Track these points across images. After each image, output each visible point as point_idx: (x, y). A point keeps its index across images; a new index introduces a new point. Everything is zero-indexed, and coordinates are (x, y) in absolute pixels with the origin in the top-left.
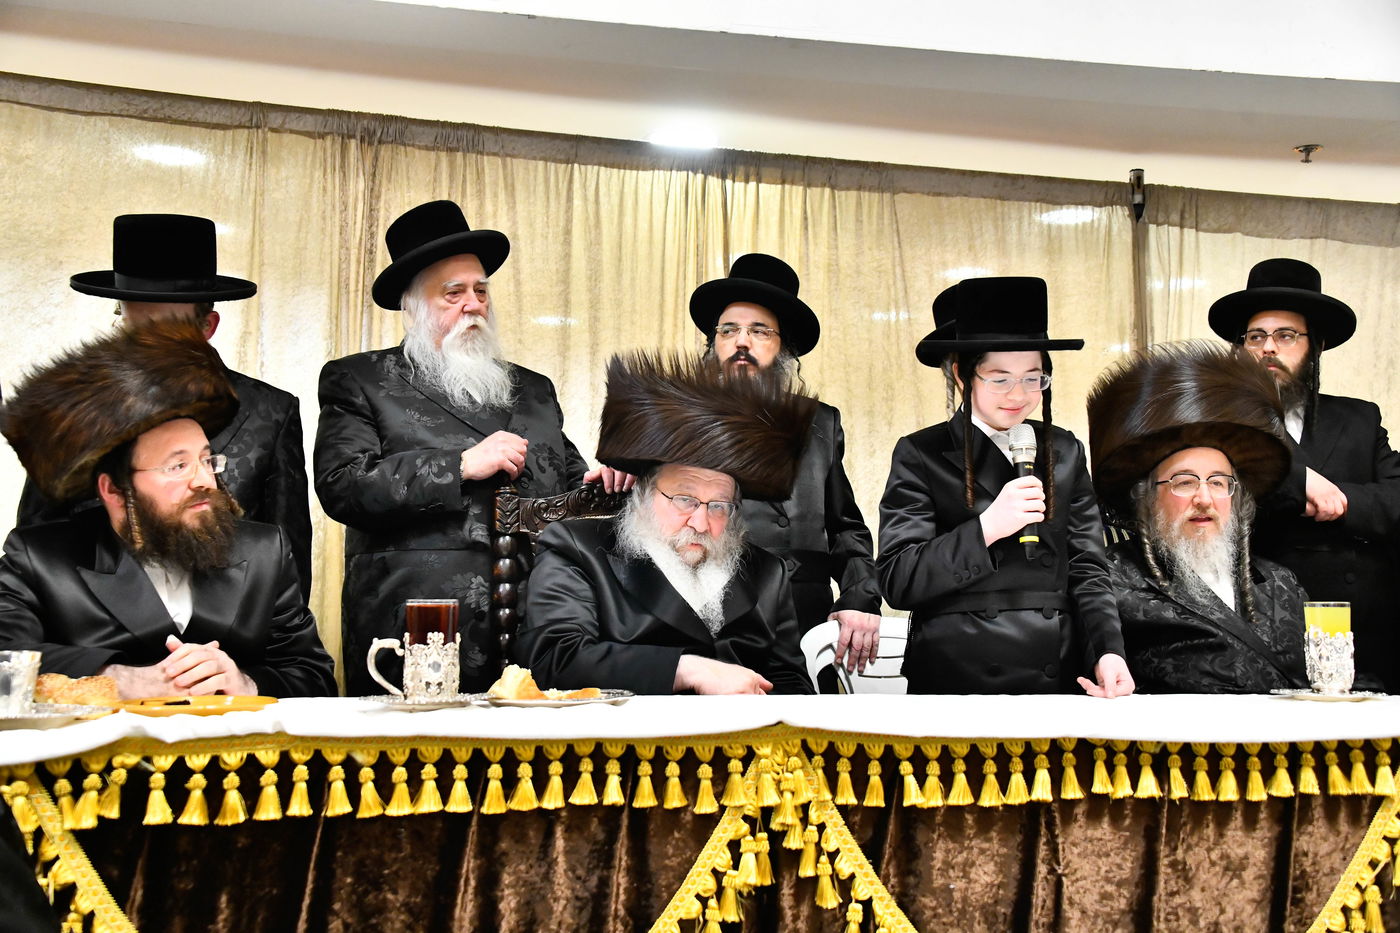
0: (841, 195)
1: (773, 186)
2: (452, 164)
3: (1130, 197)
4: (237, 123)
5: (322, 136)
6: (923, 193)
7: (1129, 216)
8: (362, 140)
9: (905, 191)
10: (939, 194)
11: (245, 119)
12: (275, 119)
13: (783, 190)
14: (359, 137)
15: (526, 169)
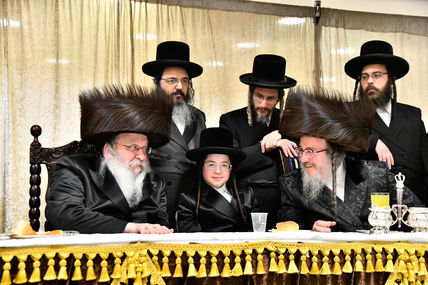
0: (185, 10)
1: (153, 4)
3: (314, 13)
6: (222, 10)
7: (313, 22)
9: (213, 9)
10: (229, 11)
13: (158, 6)
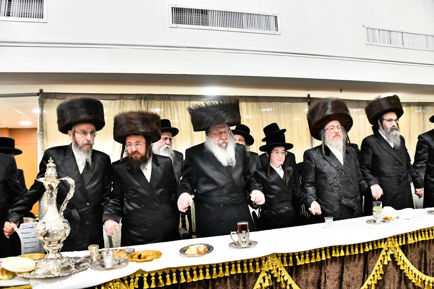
0: (248, 104)
2: (164, 104)
3: (308, 100)
4: (117, 99)
5: (136, 100)
6: (265, 102)
8: (144, 100)
11: (119, 98)
12: (126, 97)
14: (144, 99)
15: (180, 103)
